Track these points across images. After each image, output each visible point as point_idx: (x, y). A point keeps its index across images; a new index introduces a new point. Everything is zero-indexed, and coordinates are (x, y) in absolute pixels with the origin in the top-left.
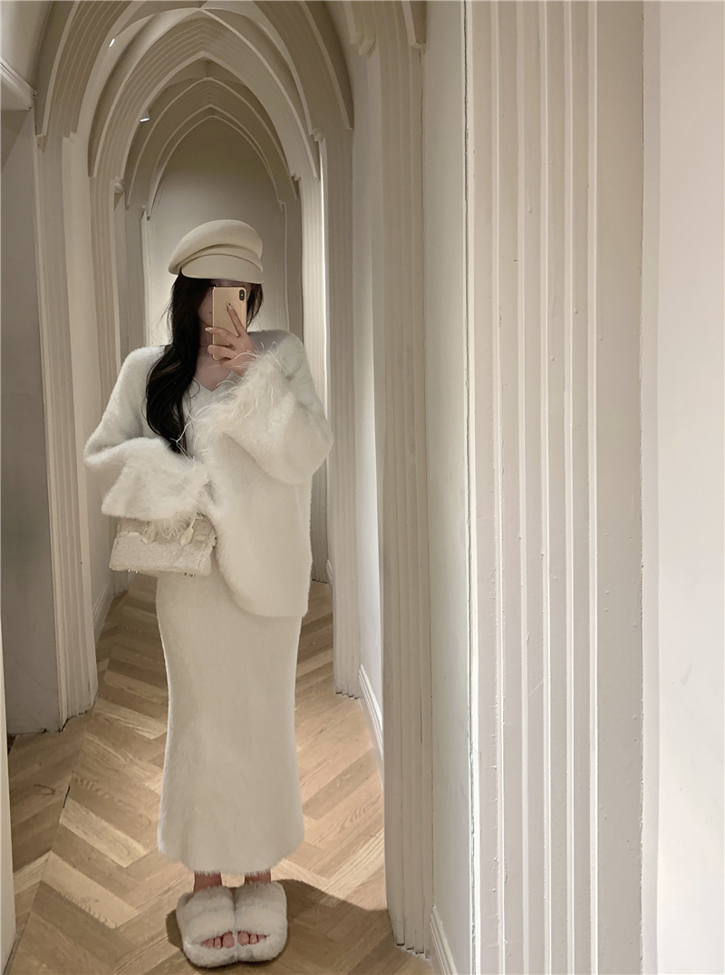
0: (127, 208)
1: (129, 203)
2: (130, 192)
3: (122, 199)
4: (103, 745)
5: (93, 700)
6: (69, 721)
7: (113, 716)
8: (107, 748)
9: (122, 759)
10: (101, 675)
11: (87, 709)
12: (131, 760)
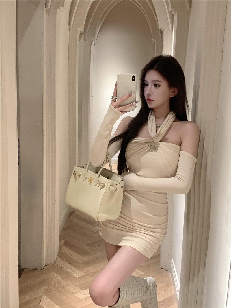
0: (85, 40)
1: (86, 38)
2: (87, 33)
3: (83, 37)
4: (58, 277)
5: (56, 258)
6: (46, 266)
7: (63, 266)
8: (59, 278)
9: (66, 284)
10: (60, 247)
11: (54, 262)
12: (69, 284)
